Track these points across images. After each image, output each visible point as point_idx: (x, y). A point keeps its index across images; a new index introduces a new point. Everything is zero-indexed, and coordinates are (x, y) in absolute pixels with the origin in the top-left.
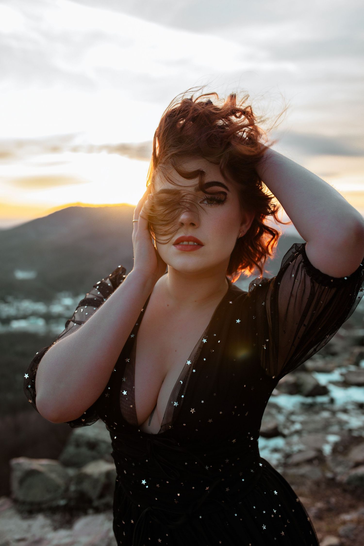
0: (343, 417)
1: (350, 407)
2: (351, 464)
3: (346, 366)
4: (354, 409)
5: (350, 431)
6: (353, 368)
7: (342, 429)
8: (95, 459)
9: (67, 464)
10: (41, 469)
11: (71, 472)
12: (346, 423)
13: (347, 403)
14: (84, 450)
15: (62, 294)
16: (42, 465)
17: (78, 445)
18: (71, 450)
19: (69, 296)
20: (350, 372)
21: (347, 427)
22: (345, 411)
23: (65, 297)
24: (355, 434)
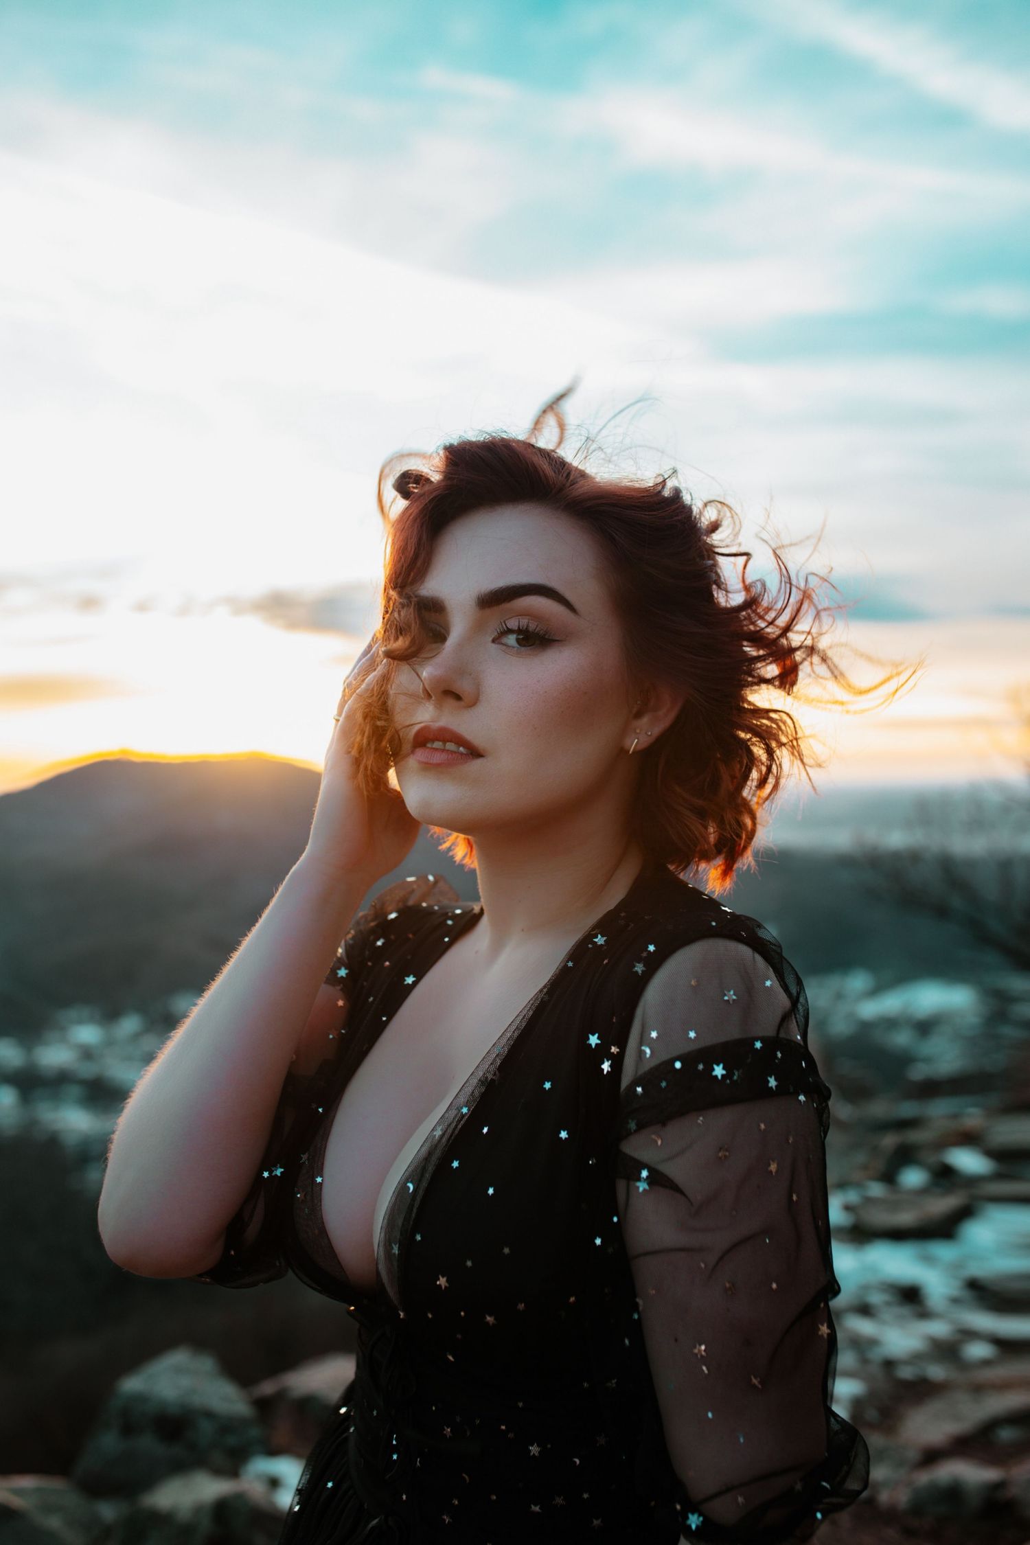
0: (862, 1326)
1: (876, 1298)
2: (913, 1455)
3: (858, 1185)
4: (888, 1304)
5: (889, 1364)
6: (876, 1190)
7: (864, 1361)
8: (180, 1467)
9: (95, 1488)
10: (17, 1502)
11: (108, 1511)
12: (873, 1342)
13: (866, 1288)
14: (147, 1443)
15: (73, 1013)
16: (18, 1492)
17: (129, 1428)
18: (108, 1442)
19: (91, 1020)
20: (869, 1201)
21: (877, 1355)
22: (865, 1310)
23: (80, 1022)
24: (906, 1373)
